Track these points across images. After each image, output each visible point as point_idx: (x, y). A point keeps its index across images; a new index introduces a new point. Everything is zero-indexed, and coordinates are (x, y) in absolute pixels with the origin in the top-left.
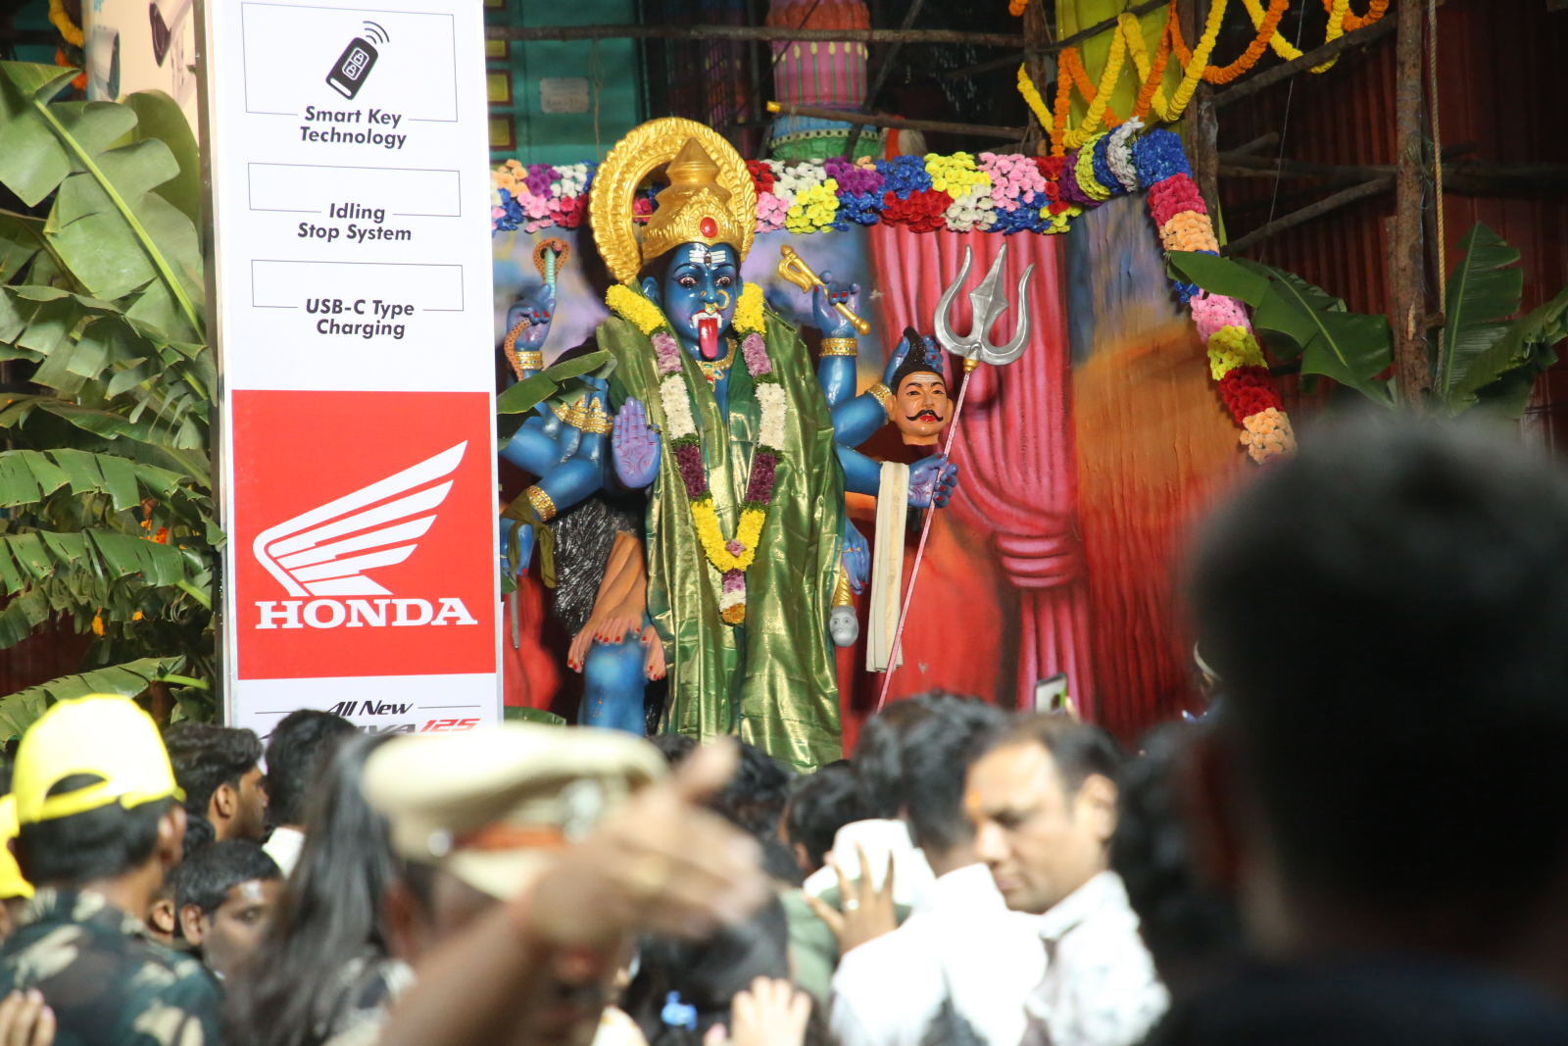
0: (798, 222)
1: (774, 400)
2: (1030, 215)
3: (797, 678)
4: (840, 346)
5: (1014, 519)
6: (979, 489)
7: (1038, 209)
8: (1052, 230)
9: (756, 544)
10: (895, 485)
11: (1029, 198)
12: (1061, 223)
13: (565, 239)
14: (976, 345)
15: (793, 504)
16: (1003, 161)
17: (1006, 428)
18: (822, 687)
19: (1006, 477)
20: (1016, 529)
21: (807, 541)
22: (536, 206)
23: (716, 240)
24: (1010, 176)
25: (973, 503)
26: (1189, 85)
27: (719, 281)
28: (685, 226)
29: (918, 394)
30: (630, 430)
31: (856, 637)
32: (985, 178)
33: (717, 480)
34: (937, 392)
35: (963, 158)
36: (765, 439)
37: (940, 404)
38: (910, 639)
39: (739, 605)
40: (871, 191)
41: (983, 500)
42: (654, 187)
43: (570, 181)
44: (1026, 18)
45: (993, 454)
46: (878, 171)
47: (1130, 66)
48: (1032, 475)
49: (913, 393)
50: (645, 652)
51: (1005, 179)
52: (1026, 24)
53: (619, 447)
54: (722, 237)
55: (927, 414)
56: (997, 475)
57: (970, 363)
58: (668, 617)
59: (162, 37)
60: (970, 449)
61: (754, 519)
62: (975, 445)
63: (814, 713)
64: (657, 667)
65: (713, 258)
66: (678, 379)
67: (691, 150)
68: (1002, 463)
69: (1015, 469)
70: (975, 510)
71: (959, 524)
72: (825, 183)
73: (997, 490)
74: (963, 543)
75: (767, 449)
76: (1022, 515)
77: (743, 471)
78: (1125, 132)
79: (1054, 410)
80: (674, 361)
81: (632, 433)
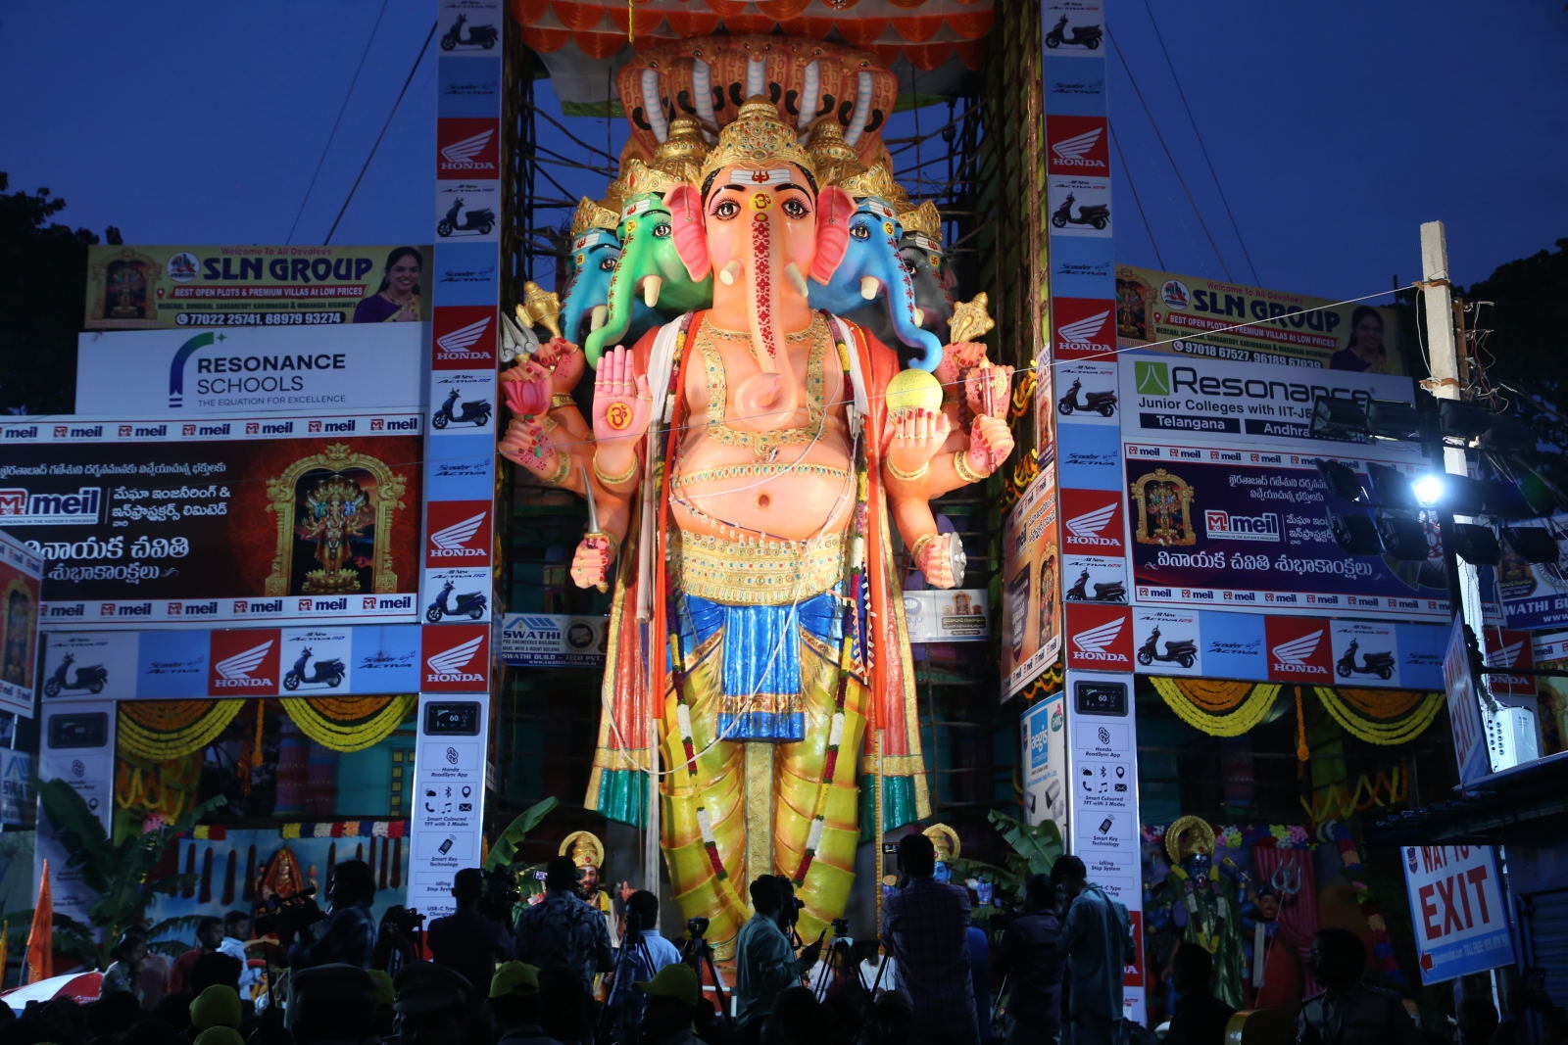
0: (1229, 844)
1: (1222, 902)
2: (1303, 845)
4: (1243, 885)
5: (1301, 940)
6: (1289, 931)
7: (1305, 844)
8: (1310, 850)
9: (1217, 946)
10: (1260, 930)
11: (1303, 840)
12: (1313, 848)
13: (1157, 850)
15: (1229, 935)
16: (1294, 828)
17: (1297, 911)
19: (1298, 926)
21: (1233, 946)
22: (1149, 838)
23: (1204, 853)
26: (1351, 810)
27: (1204, 865)
28: (1194, 848)
29: (1267, 902)
30: (1179, 909)
31: (1249, 976)
32: (1289, 833)
33: (1205, 926)
34: (1273, 901)
35: (1281, 827)
36: (1219, 914)
37: (1273, 905)
38: (1267, 976)
40: (1252, 836)
41: (1290, 934)
42: (1186, 836)
43: (1159, 830)
45: (1293, 919)
46: (1254, 830)
47: (1334, 801)
48: (1306, 925)
49: (1265, 901)
51: (1295, 834)
52: (1303, 782)
55: (1270, 908)
56: (1294, 925)
59: (1049, 802)
61: (1216, 938)
65: (1203, 858)
66: (1192, 895)
67: (1196, 825)
68: (1296, 922)
69: (1301, 922)
70: (1287, 938)
71: (1282, 941)
72: (1238, 833)
73: (1295, 931)
74: (1284, 948)
75: (1220, 917)
76: (1303, 939)
77: (1213, 923)
78: (1330, 824)
79: (1313, 908)
80: (1191, 889)
81: (1179, 911)
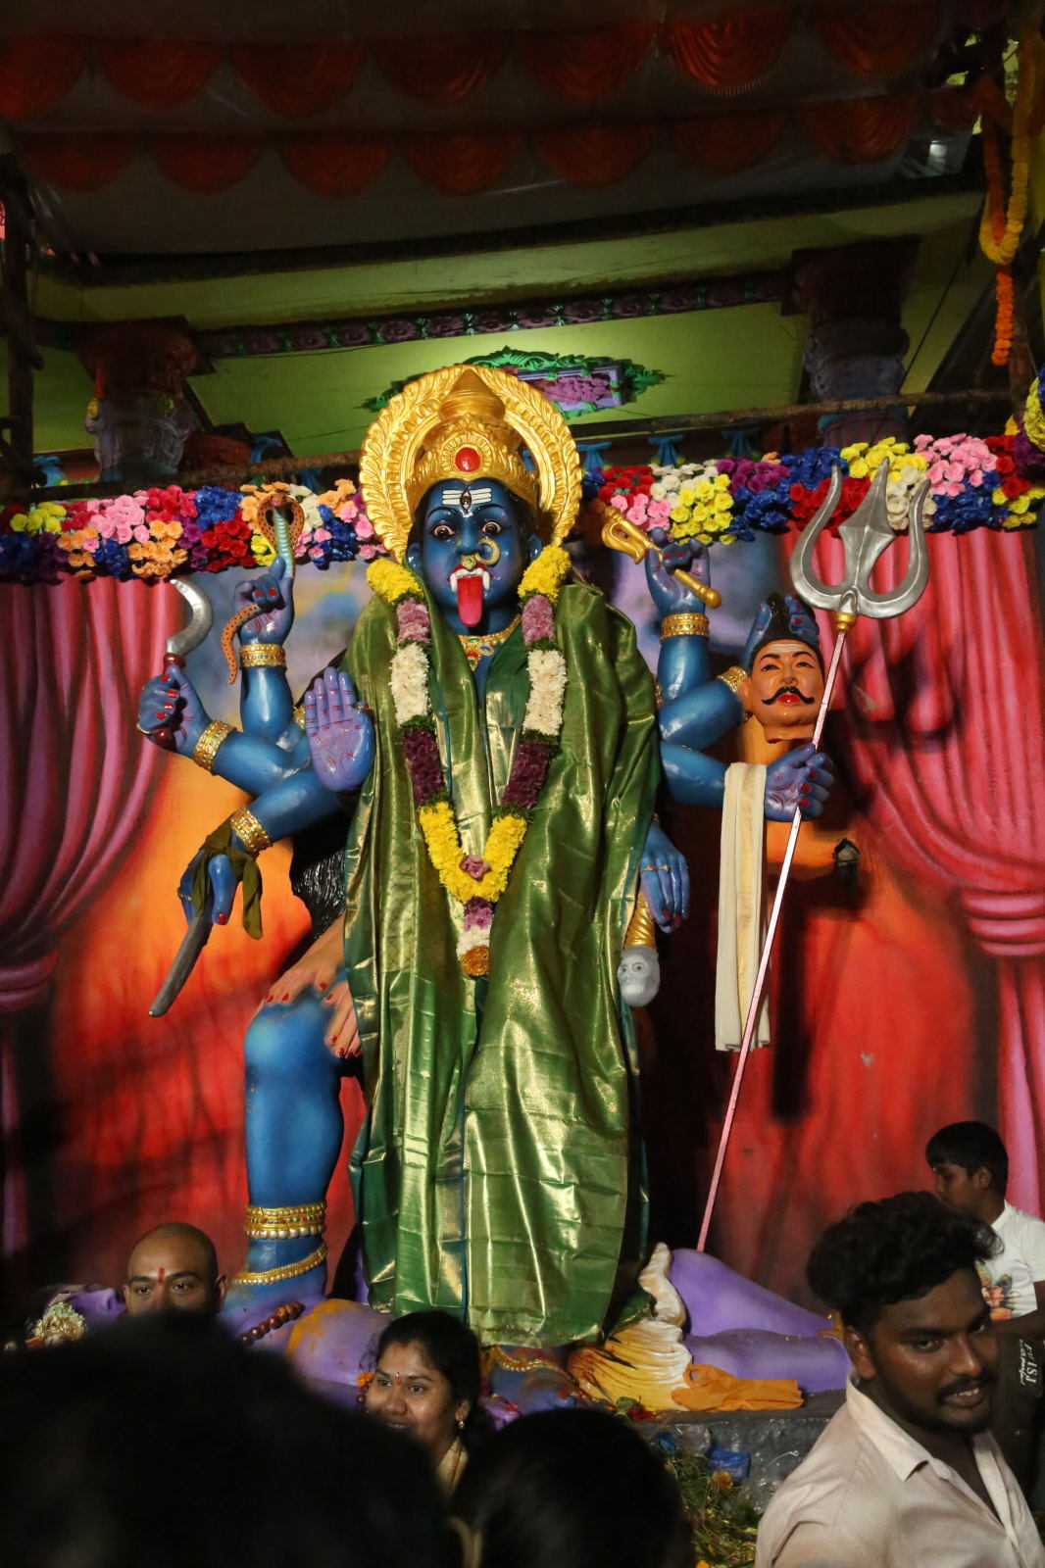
0: (687, 528)
1: (549, 671)
2: (981, 500)
3: (549, 1051)
5: (983, 872)
6: (934, 835)
7: (989, 494)
8: (1015, 521)
9: (508, 862)
10: (746, 791)
11: (978, 480)
12: (1022, 510)
14: (850, 592)
15: (570, 809)
16: (944, 443)
17: (966, 761)
18: (602, 1067)
19: (969, 820)
20: (986, 883)
21: (590, 858)
23: (476, 475)
24: (951, 457)
25: (927, 853)
27: (484, 530)
28: (437, 462)
29: (776, 668)
30: (331, 710)
31: (653, 991)
32: (919, 459)
34: (803, 664)
35: (892, 445)
36: (532, 722)
39: (482, 948)
40: (773, 485)
41: (937, 847)
44: (1011, 366)
45: (951, 793)
46: (782, 463)
48: (1005, 817)
49: (768, 667)
50: (329, 1015)
51: (945, 462)
52: (1011, 370)
53: (314, 734)
54: (485, 470)
55: (786, 694)
56: (957, 819)
57: (844, 618)
58: (370, 966)
60: (920, 788)
61: (510, 827)
62: (926, 783)
63: (573, 1105)
64: (343, 1036)
65: (473, 497)
66: (413, 649)
67: (463, 381)
68: (963, 804)
69: (981, 810)
70: (929, 862)
71: (908, 879)
72: (715, 480)
73: (962, 839)
74: (914, 900)
75: (533, 733)
76: (993, 866)
77: (504, 766)
79: (1031, 738)
80: (415, 629)
81: (334, 715)
